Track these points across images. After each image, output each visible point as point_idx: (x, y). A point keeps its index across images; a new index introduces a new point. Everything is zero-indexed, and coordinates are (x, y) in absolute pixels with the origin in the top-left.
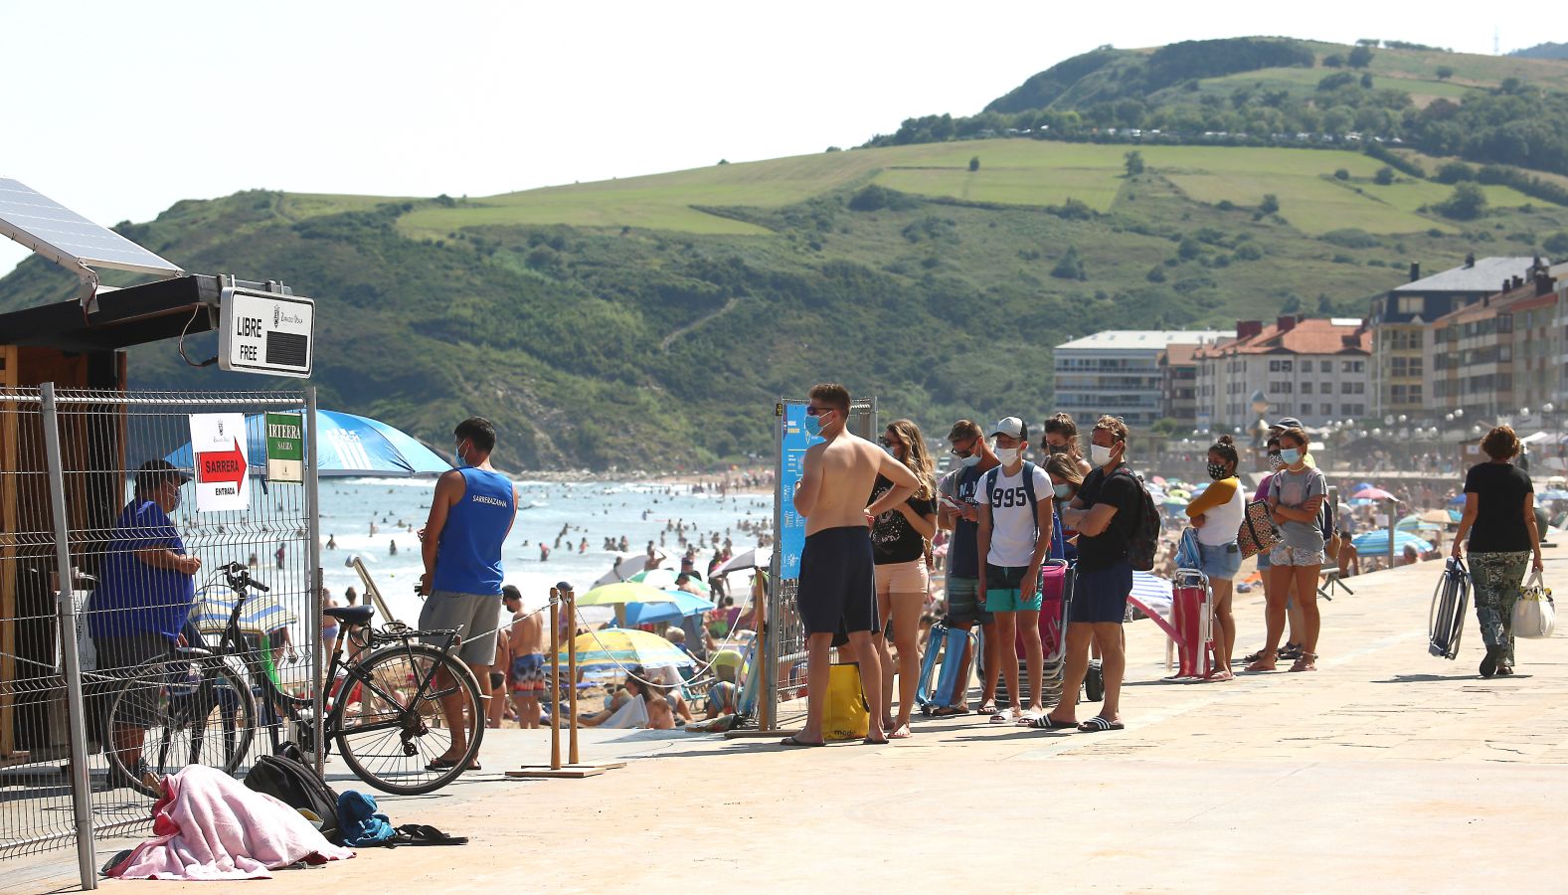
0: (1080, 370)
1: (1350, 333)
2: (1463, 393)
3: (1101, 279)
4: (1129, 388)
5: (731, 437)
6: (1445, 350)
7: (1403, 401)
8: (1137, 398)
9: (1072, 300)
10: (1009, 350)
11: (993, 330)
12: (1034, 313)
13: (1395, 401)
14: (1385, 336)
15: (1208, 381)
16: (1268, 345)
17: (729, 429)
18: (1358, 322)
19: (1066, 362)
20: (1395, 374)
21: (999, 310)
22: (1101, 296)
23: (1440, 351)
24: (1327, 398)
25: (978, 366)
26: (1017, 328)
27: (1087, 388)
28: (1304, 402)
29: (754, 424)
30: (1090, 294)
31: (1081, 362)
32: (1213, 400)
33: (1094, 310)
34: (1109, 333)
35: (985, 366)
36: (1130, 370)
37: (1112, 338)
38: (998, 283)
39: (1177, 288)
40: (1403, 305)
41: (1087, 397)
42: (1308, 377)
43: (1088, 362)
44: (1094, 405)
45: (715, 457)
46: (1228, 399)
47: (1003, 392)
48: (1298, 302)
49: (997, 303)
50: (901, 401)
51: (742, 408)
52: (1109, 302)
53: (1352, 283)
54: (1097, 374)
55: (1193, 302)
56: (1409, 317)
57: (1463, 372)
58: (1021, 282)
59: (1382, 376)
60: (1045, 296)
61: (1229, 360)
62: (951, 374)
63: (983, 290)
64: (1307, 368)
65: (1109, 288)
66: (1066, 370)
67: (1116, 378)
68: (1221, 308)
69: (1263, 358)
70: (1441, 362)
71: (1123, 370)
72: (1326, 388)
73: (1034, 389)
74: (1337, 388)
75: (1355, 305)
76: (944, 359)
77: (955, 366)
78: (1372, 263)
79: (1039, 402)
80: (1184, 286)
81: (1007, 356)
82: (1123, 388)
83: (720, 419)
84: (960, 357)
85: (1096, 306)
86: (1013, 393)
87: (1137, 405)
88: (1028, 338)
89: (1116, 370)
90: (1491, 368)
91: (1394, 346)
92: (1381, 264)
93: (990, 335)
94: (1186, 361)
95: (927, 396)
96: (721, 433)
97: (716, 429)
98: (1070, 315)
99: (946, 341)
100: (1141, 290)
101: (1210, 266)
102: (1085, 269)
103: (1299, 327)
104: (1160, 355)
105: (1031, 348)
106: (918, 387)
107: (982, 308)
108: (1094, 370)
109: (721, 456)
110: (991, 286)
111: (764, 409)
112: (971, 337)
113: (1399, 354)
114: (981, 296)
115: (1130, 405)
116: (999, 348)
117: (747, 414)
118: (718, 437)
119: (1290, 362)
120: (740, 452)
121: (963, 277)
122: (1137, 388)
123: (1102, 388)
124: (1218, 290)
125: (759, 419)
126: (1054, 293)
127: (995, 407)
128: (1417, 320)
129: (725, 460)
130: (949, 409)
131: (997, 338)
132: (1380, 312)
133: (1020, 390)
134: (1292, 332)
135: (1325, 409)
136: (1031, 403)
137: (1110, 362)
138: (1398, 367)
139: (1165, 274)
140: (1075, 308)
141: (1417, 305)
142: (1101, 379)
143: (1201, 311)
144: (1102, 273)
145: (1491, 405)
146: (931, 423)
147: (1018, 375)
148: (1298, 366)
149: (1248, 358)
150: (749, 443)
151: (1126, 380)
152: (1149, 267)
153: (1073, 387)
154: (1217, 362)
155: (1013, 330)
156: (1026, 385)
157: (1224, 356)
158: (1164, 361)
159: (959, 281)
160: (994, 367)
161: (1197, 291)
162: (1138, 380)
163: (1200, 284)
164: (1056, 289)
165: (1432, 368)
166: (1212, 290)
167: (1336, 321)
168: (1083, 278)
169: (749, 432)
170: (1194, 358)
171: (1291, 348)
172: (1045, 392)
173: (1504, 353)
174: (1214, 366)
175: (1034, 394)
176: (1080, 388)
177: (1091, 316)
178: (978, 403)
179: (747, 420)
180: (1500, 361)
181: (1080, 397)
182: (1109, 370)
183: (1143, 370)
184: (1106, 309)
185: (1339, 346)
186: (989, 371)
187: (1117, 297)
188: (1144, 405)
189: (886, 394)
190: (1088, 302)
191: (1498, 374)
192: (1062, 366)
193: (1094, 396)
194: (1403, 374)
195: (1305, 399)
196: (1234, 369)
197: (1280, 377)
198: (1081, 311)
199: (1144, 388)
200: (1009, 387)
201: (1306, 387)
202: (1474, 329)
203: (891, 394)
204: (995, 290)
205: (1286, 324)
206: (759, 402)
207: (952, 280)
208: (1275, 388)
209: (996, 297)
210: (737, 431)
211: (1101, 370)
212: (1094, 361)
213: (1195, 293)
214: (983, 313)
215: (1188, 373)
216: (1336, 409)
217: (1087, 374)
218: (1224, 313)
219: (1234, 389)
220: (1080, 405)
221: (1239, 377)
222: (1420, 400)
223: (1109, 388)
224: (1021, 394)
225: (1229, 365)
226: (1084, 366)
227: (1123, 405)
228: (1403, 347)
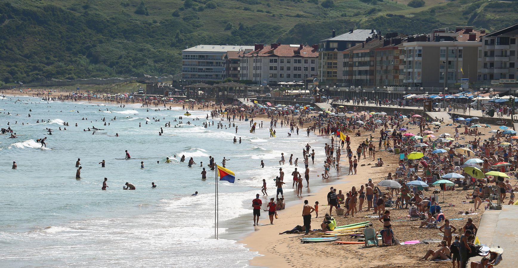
0: (192, 59)
1: (296, 49)
2: (355, 75)
3: (154, 15)
4: (209, 66)
5: (10, 75)
6: (348, 61)
7: (331, 76)
9: (144, 23)
10: (119, 43)
11: (113, 34)
12: (129, 28)
13: (328, 76)
14: (325, 55)
15: (245, 65)
16: (268, 54)
17: (9, 72)
18: (299, 46)
19: (186, 56)
20: (328, 67)
21: (115, 27)
22: (155, 22)
23: (346, 61)
24: (289, 72)
25: (108, 49)
26: (122, 34)
27: (194, 65)
29: (19, 71)
30: (151, 21)
31: (192, 56)
32: (247, 72)
33: (153, 28)
34: (201, 46)
35: (111, 49)
36: (209, 59)
37: (202, 48)
38: (114, 16)
39: (184, 19)
40: (331, 45)
42: (283, 65)
43: (194, 56)
45: (4, 83)
46: (254, 72)
47: (119, 59)
48: (231, 26)
49: (114, 24)
50: (78, 62)
51: (13, 64)
52: (158, 24)
53: (251, 19)
54: (197, 61)
55: (191, 25)
56: (333, 49)
57: (355, 69)
58: (123, 16)
59: (323, 68)
60: (133, 21)
61: (254, 58)
62: (97, 52)
63: (108, 18)
64: (282, 62)
65: (158, 18)
66: (186, 59)
67: (205, 62)
68: (202, 27)
69: (267, 58)
70: (345, 64)
71: (207, 59)
72: (289, 69)
74: (292, 68)
75: (253, 28)
76: (94, 46)
77: (98, 48)
78: (258, 11)
79: (133, 64)
80: (187, 19)
81: (119, 45)
82: (207, 66)
83: (5, 68)
84: (100, 45)
85: (153, 26)
86: (122, 59)
87: (212, 72)
88: (127, 38)
89: (204, 59)
90: (367, 68)
91: (328, 58)
92: (262, 11)
93: (112, 37)
94: (236, 57)
95: (88, 60)
96: (5, 74)
97: (3, 72)
98: (143, 29)
99: (94, 39)
100: (171, 20)
101: (197, 11)
102: (148, 11)
103: (279, 47)
104: (225, 55)
105: (128, 42)
106: (84, 57)
107: (108, 26)
108: (196, 59)
109: (6, 83)
110: (111, 17)
111: (23, 65)
112: (104, 37)
113: (330, 61)
114: (108, 21)
115: (209, 72)
116: (116, 42)
117: (16, 66)
118: (5, 75)
119: (276, 60)
120: (14, 82)
121: (100, 13)
122: (212, 66)
123: (199, 65)
124: (200, 20)
125: (20, 68)
126: (137, 20)
127: (115, 65)
128: (336, 50)
129: (8, 85)
130: (97, 66)
131: (115, 38)
132: (323, 47)
133: (124, 59)
134: (276, 49)
135: (288, 76)
136: (130, 64)
137: (202, 56)
138: (329, 65)
139: (179, 13)
140: (145, 26)
141: (335, 45)
142: (199, 62)
143: (194, 29)
144: (155, 13)
145: (367, 79)
146: (90, 71)
147: (124, 53)
148: (279, 61)
149: (262, 58)
150: (17, 78)
151: (208, 62)
152: (173, 11)
153: (189, 65)
154: (249, 59)
155: (121, 35)
156: (127, 57)
157: (253, 56)
158: (226, 57)
159: (99, 15)
160: (115, 49)
161: (192, 21)
162: (212, 63)
163: (193, 18)
164: (137, 19)
165: (343, 66)
166: (197, 20)
167: (291, 45)
168: (147, 15)
169: (17, 73)
170: (239, 57)
171: (277, 55)
172: (134, 60)
173: (372, 63)
174: (247, 60)
175: (130, 60)
176: (191, 65)
177: (152, 30)
178: (109, 63)
179: (16, 69)
180: (370, 66)
182: (202, 59)
183: (214, 59)
184: (157, 27)
185: (293, 54)
186: (113, 50)
187: (161, 23)
189: (71, 59)
190: (150, 24)
191: (370, 70)
192: (185, 57)
193: (196, 68)
194: (331, 67)
195: (281, 72)
196: (256, 61)
197: (274, 65)
198: (148, 27)
199: (214, 66)
200: (121, 57)
201: (282, 69)
202: (360, 55)
203: (74, 59)
204: (113, 19)
205: (274, 46)
206: (20, 62)
207: (96, 14)
208: (271, 68)
209: (114, 21)
210: (12, 73)
211: (199, 59)
212: (197, 56)
213: (191, 21)
214: (109, 28)
215: (235, 61)
216: (292, 76)
217: (194, 60)
218: (202, 30)
219: (256, 68)
220: (191, 71)
221: (258, 64)
222: (336, 76)
223: (202, 65)
224: (125, 60)
225: (254, 60)
228: (331, 59)
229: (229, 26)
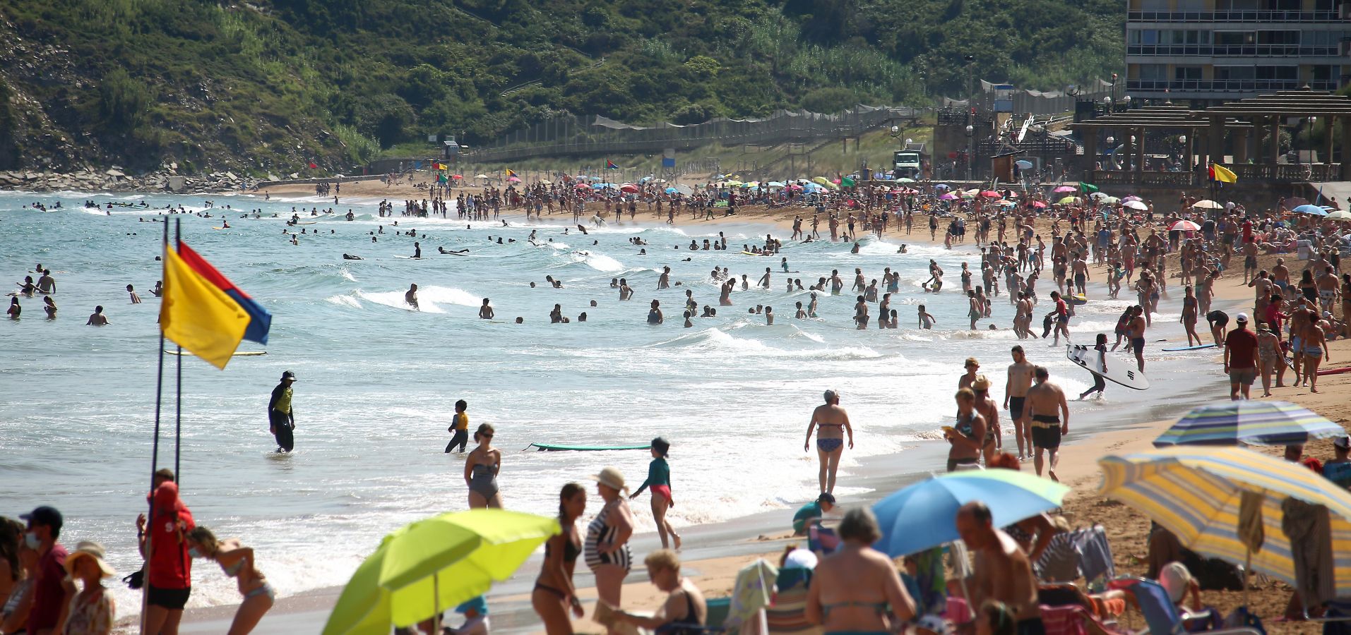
4: (1278, 17)
5: (405, 106)
8: (1293, 37)
17: (401, 92)
29: (450, 82)
41: (1192, 35)
44: (1206, 51)
45: (373, 146)
47: (944, 20)
50: (740, 38)
51: (424, 50)
73: (1004, 15)
79: (1014, 41)
82: (1264, 18)
83: (383, 69)
87: (1293, 51)
95: (791, 29)
96: (385, 98)
97: (375, 91)
106: (773, 11)
109: (385, 145)
111: (469, 52)
115: (1278, 51)
117: (436, 61)
118: (379, 106)
120: (424, 137)
122: (1293, 17)
123: (1221, 17)
125: (458, 70)
127: (925, 51)
129: (394, 153)
130: (834, 54)
133: (973, 17)
136: (998, 43)
146: (799, 81)
150: (442, 119)
151: (1269, 1)
169: (442, 96)
175: (1003, 24)
176: (1178, 16)
178: (894, 41)
179: (436, 73)
181: (1178, 36)
188: (1305, 51)
189: (709, 21)
193: (1206, 33)
199: (1306, 17)
203: (719, 24)
206: (459, 38)
210: (417, 94)
220: (1177, 51)
223: (1236, 17)
224: (977, 24)
227: (1263, 51)
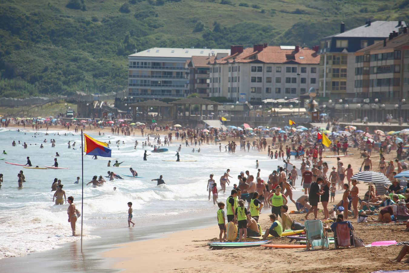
0: (142, 67)
1: (290, 53)
2: (373, 86)
3: (94, 10)
4: (167, 77)
6: (362, 66)
7: (337, 89)
8: (170, 82)
9: (79, 22)
10: (44, 49)
11: (35, 37)
12: (58, 28)
13: (333, 89)
14: (329, 58)
15: (217, 75)
16: (250, 59)
18: (293, 48)
19: (134, 63)
20: (334, 76)
21: (38, 26)
22: (95, 20)
23: (359, 66)
24: (279, 85)
25: (28, 58)
26: (48, 36)
27: (145, 77)
28: (267, 87)
30: (89, 19)
31: (142, 63)
32: (220, 85)
33: (91, 28)
34: (156, 49)
35: (32, 57)
36: (167, 68)
37: (157, 51)
38: (36, 11)
39: (136, 16)
40: (339, 44)
41: (145, 81)
42: (270, 75)
43: (146, 63)
44: (148, 85)
46: (229, 85)
47: (43, 72)
48: (203, 26)
49: (37, 22)
52: (99, 23)
54: (150, 70)
55: (146, 24)
56: (341, 49)
57: (373, 77)
58: (50, 10)
59: (327, 77)
60: (64, 19)
61: (230, 65)
62: (12, 61)
63: (28, 14)
64: (269, 71)
65: (100, 15)
66: (134, 67)
67: (161, 72)
68: (161, 28)
69: (248, 65)
70: (359, 71)
71: (164, 68)
72: (278, 80)
73: (60, 71)
74: (283, 80)
76: (8, 53)
77: (14, 56)
79: (63, 78)
80: (140, 16)
81: (44, 52)
82: (163, 77)
84: (17, 52)
85: (92, 25)
86: (48, 73)
87: (171, 86)
88: (55, 42)
89: (160, 68)
90: (390, 75)
91: (334, 63)
93: (33, 40)
94: (204, 65)
98: (78, 30)
99: (8, 43)
100: (117, 17)
101: (154, 5)
102: (85, 4)
103: (265, 50)
104: (188, 62)
105: (56, 48)
107: (28, 25)
108: (148, 67)
110: (32, 12)
112: (23, 41)
113: (336, 67)
114: (27, 18)
115: (167, 86)
116: (39, 48)
119: (261, 67)
121: (16, 6)
122: (171, 77)
123: (153, 77)
124: (158, 18)
126: (69, 17)
127: (38, 81)
128: (345, 51)
130: (12, 81)
131: (37, 42)
132: (326, 47)
133: (51, 72)
134: (261, 52)
135: (277, 90)
136: (59, 79)
137: (157, 64)
138: (335, 73)
139: (130, 8)
140: (81, 26)
141: (345, 44)
142: (152, 72)
143: (150, 30)
144: (95, 7)
145: (389, 92)
146: (2, 89)
147: (50, 63)
148: (265, 69)
149: (240, 65)
151: (165, 73)
152: (121, 4)
153: (138, 76)
154: (222, 66)
155: (46, 38)
156: (55, 69)
157: (227, 63)
158: (190, 64)
159: (14, 9)
160: (37, 58)
161: (147, 18)
162: (171, 73)
163: (149, 15)
164: (70, 16)
165: (354, 74)
166: (155, 18)
167: (283, 47)
168: (84, 9)
170: (209, 63)
171: (262, 60)
173: (397, 68)
174: (220, 68)
175: (60, 74)
176: (141, 76)
177: (90, 31)
178: (29, 78)
180: (395, 72)
181: (142, 81)
182: (156, 68)
183: (174, 68)
184: (98, 27)
185: (285, 60)
186: (34, 60)
187: (104, 21)
188: (173, 86)
190: (88, 23)
191: (394, 78)
192: (133, 65)
193: (149, 81)
194: (338, 76)
195: (268, 85)
196: (232, 70)
197: (257, 74)
198: (84, 28)
199: (174, 77)
200: (46, 70)
201: (269, 80)
202: (380, 57)
204: (35, 14)
205: (259, 48)
207: (10, 8)
208: (254, 80)
209: (36, 18)
211: (153, 68)
212: (149, 63)
213: (146, 19)
214: (29, 27)
215: (203, 71)
216: (283, 91)
217: (145, 70)
218: (162, 31)
219: (232, 80)
220: (141, 85)
221: (235, 74)
222: (345, 88)
223: (156, 77)
224: (53, 74)
225: (230, 68)
226: (144, 66)
227: (163, 86)
228: (338, 63)
229: (200, 27)
